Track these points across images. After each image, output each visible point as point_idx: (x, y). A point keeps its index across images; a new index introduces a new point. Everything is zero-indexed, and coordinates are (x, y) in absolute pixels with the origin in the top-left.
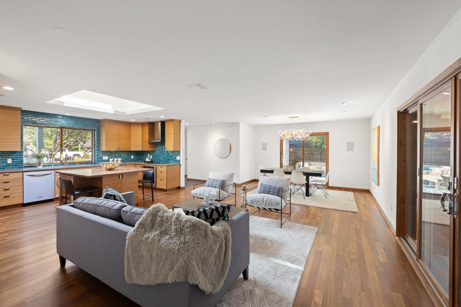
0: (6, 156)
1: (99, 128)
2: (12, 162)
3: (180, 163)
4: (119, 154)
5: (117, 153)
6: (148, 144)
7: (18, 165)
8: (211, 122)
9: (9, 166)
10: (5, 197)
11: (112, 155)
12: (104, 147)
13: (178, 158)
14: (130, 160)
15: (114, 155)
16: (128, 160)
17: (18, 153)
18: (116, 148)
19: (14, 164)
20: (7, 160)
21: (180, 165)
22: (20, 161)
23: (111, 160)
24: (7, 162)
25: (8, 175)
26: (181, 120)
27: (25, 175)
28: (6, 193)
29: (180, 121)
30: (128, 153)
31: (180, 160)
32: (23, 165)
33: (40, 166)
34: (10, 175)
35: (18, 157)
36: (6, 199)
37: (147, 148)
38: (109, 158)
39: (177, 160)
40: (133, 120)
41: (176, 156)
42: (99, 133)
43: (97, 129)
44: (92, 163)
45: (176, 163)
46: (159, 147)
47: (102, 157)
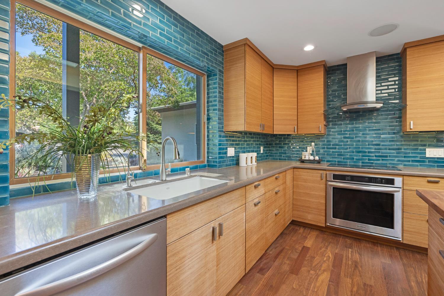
1: (222, 69)
4: (247, 141)
11: (239, 144)
13: (433, 153)
15: (241, 145)
18: (258, 125)
23: (242, 156)
30: (257, 141)
38: (237, 153)
39: (428, 158)
40: (309, 48)
41: (425, 145)
42: (223, 84)
43: (220, 71)
44: (205, 166)
45: (420, 165)
46: (341, 124)
47: (226, 149)
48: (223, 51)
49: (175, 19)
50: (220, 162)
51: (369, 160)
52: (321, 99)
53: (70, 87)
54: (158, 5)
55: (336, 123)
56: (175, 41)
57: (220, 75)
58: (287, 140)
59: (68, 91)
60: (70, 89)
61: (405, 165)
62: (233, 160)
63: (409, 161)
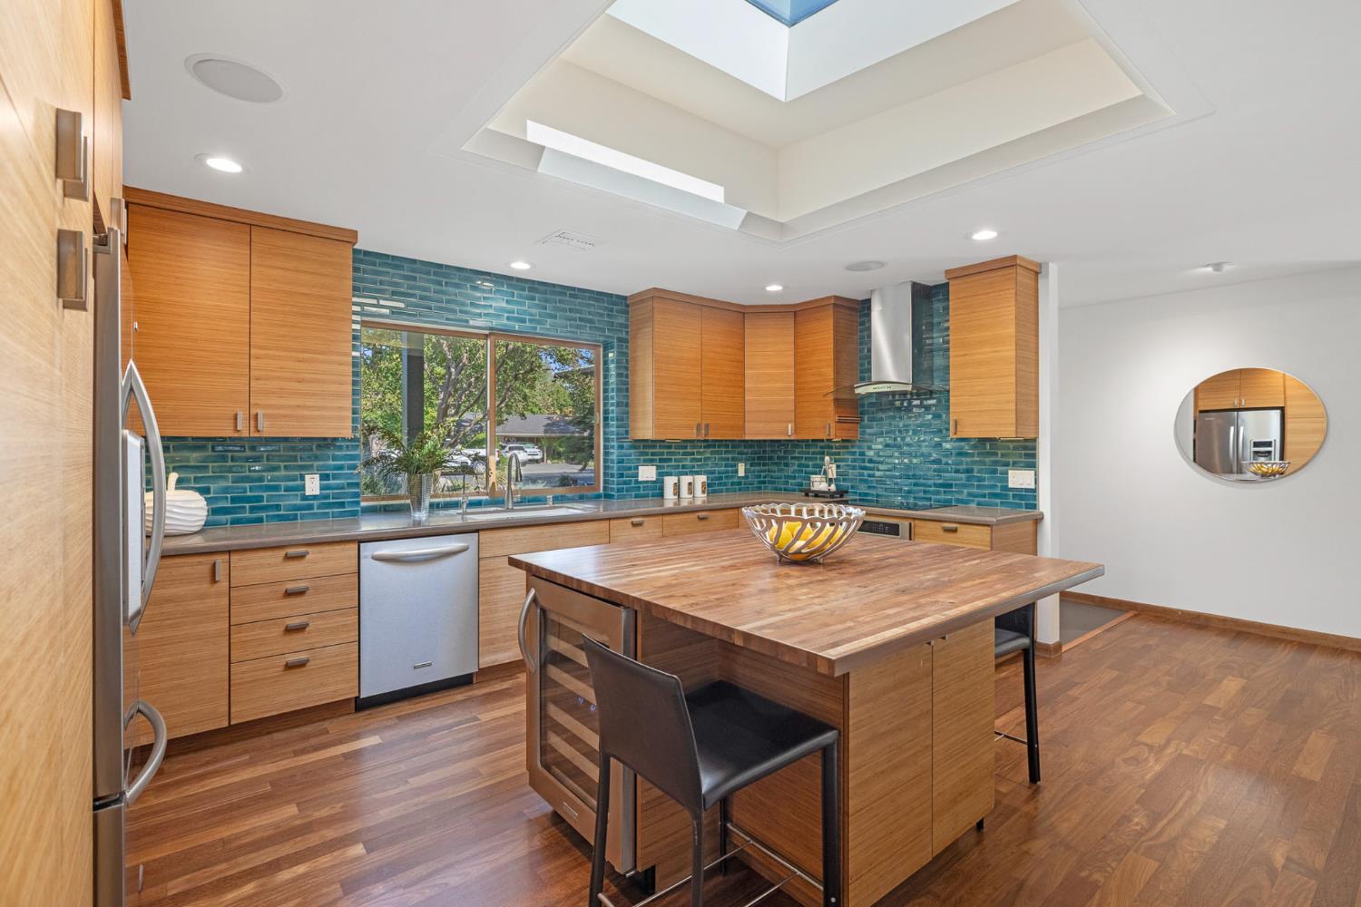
0: (300, 463)
1: (624, 335)
2: (322, 488)
3: (1034, 506)
4: (693, 454)
5: (689, 450)
6: (831, 408)
7: (342, 505)
8: (1217, 267)
9: (310, 507)
10: (289, 667)
11: (670, 460)
12: (650, 424)
13: (1019, 479)
14: (732, 484)
15: (676, 460)
16: (725, 484)
17: (340, 448)
18: (690, 427)
19: (327, 497)
20: (302, 478)
21: (1038, 520)
22: (350, 485)
23: (670, 482)
24: (303, 488)
25: (301, 557)
26: (1040, 265)
27: (366, 557)
28: (295, 649)
29: (1036, 272)
30: (726, 452)
31: (1034, 491)
32: (358, 503)
33: (419, 510)
34: (308, 557)
35: (341, 468)
36: (296, 675)
37: (825, 424)
38: (661, 475)
39: (1012, 489)
40: (774, 288)
41: (1007, 465)
42: (627, 360)
43: (620, 340)
44: (598, 497)
45: (1002, 503)
46: (882, 419)
47: (637, 468)
48: (627, 306)
49: (531, 290)
50: (619, 490)
51: (925, 492)
52: (829, 372)
53: (413, 350)
54: (505, 282)
55: (875, 415)
56: (531, 321)
57: (620, 347)
58: (797, 450)
59: (409, 357)
60: (412, 354)
61: (979, 504)
62: (654, 489)
63: (984, 496)
